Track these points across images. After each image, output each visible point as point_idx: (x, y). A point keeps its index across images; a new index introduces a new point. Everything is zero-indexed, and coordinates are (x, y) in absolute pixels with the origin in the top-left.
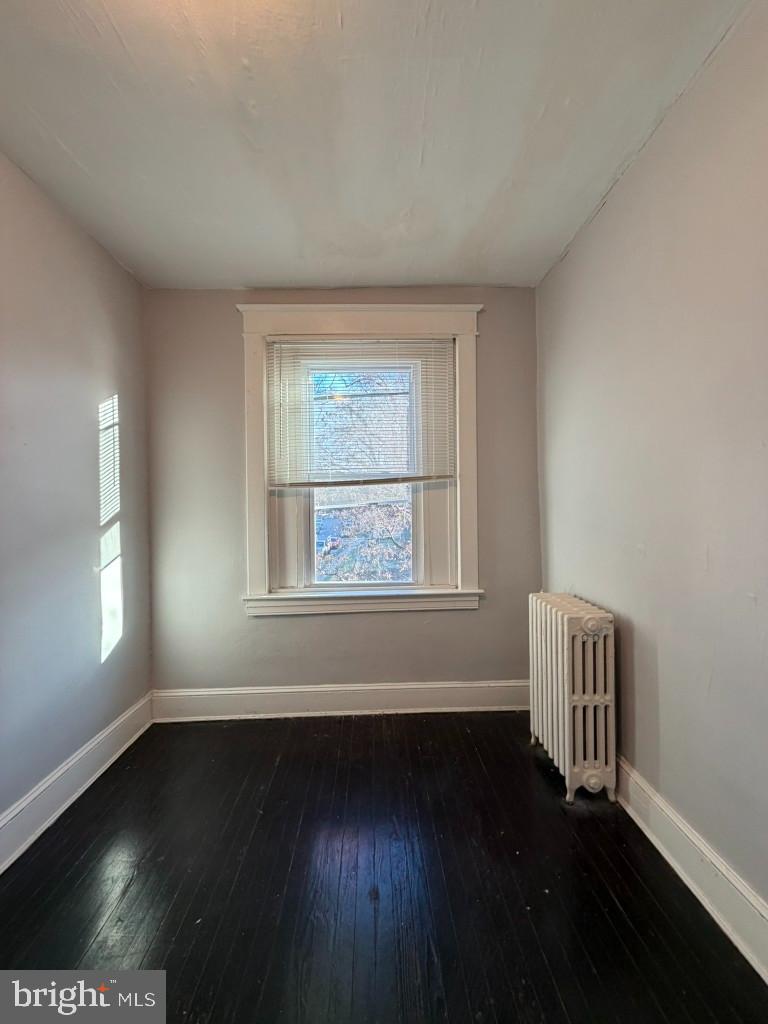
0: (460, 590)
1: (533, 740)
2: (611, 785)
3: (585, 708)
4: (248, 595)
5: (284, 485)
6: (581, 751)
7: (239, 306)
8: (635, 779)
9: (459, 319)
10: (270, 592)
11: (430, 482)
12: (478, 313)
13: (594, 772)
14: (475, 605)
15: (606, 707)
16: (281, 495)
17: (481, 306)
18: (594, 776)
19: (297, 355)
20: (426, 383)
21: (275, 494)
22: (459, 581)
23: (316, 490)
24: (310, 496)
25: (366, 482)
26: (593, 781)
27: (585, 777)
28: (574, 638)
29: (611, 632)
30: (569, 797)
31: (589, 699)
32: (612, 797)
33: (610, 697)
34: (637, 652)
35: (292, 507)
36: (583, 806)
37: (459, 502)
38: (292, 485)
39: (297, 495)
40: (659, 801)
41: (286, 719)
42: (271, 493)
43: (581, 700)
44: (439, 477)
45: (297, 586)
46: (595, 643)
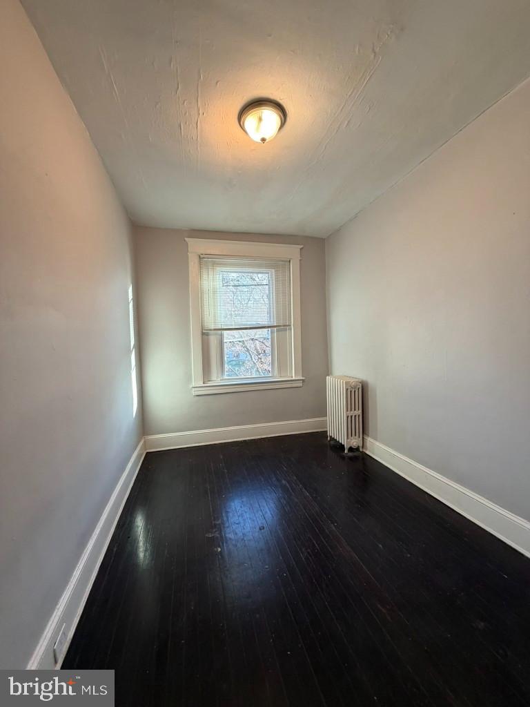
0: (294, 378)
1: (329, 439)
2: (361, 445)
3: (351, 417)
4: (193, 385)
5: (210, 330)
6: (350, 434)
7: (186, 239)
8: (369, 440)
9: (292, 251)
10: (204, 383)
11: (280, 328)
12: (301, 249)
13: (354, 440)
14: (301, 385)
15: (359, 416)
16: (207, 335)
17: (302, 246)
18: (355, 442)
19: (214, 264)
20: (277, 281)
21: (205, 334)
22: (293, 374)
23: (225, 333)
24: (222, 335)
25: (251, 328)
26: (354, 444)
27: (352, 443)
28: (347, 389)
29: (360, 387)
30: (346, 451)
31: (353, 413)
32: (361, 450)
33: (360, 411)
34: (369, 393)
35: (213, 340)
36: (351, 454)
37: (293, 337)
38: (215, 330)
39: (216, 334)
40: (377, 444)
41: (215, 444)
42: (203, 334)
43: (350, 414)
44: (284, 326)
45: (216, 379)
46: (355, 391)
